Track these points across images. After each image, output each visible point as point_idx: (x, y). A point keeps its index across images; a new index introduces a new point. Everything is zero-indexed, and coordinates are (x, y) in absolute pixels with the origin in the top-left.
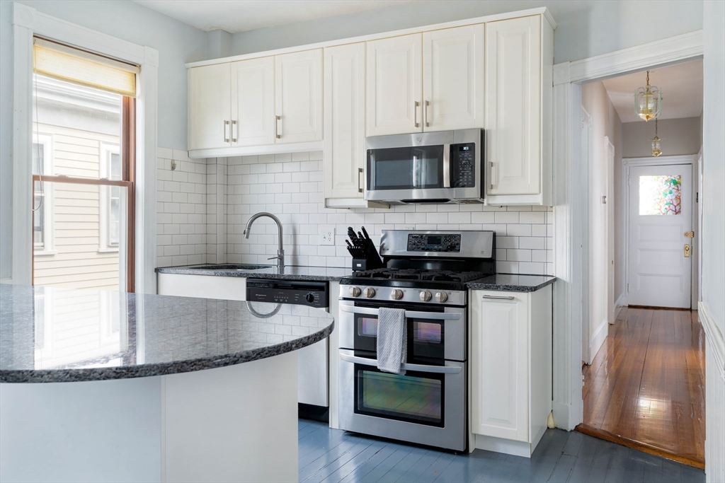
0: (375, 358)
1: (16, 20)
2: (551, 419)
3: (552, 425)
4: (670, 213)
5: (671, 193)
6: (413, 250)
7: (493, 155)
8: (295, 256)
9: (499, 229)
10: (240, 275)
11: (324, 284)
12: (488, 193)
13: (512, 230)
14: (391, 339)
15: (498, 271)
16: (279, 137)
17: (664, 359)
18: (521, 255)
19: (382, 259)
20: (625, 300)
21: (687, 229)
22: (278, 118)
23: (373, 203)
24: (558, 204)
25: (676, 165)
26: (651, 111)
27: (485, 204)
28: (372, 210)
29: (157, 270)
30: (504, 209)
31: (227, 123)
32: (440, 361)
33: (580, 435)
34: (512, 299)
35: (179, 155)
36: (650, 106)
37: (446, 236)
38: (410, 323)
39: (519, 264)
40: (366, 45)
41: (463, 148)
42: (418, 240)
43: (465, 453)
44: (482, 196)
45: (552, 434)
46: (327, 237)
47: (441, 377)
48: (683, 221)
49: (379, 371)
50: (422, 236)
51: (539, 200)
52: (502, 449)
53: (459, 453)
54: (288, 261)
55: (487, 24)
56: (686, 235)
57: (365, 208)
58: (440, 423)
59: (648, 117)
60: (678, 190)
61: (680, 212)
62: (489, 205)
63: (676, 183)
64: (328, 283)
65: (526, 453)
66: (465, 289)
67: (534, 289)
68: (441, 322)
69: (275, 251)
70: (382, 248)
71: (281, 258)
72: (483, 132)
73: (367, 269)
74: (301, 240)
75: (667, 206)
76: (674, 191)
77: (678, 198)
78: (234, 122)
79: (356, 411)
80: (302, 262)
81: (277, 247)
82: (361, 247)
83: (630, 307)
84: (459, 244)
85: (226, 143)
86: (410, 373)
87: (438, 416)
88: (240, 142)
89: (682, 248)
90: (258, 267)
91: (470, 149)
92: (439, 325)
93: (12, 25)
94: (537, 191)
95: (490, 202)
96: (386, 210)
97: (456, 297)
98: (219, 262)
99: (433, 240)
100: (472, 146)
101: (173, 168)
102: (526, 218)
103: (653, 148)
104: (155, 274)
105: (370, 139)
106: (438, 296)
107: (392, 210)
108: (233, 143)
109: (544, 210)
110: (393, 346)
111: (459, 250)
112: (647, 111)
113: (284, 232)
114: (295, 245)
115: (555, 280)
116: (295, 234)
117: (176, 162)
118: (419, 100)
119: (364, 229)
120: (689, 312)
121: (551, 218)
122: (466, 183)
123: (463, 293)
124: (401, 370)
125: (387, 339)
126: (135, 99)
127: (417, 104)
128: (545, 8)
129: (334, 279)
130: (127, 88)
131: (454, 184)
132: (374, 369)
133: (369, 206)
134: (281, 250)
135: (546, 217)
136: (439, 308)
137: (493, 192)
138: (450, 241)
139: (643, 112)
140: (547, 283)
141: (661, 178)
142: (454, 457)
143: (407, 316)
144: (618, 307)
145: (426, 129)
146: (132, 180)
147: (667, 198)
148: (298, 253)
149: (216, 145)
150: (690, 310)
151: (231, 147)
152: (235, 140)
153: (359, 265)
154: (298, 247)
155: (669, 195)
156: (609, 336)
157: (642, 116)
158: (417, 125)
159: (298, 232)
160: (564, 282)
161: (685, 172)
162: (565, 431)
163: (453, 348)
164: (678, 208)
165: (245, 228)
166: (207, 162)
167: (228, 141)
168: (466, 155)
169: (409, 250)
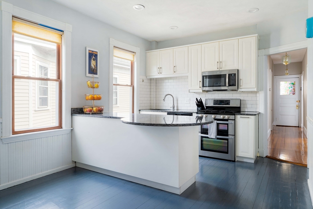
0: (208, 134)
1: (110, 43)
2: (258, 154)
3: (258, 156)
4: (291, 94)
5: (291, 87)
6: (215, 104)
7: (241, 76)
8: (177, 107)
9: (242, 98)
10: (165, 112)
11: (191, 114)
13: (245, 98)
14: (213, 129)
15: (241, 111)
16: (175, 72)
17: (291, 140)
18: (248, 106)
19: (205, 107)
20: (275, 124)
21: (297, 100)
22: (174, 67)
23: (204, 91)
24: (260, 91)
25: (293, 78)
26: (287, 62)
27: (239, 91)
28: (203, 93)
29: (140, 110)
30: (243, 92)
31: (159, 68)
32: (227, 135)
33: (267, 158)
34: (249, 118)
35: (144, 78)
36: (287, 60)
37: (225, 100)
38: (218, 124)
39: (247, 109)
40: (201, 46)
41: (232, 75)
42: (216, 102)
43: (234, 161)
44: (238, 89)
45: (258, 158)
46: (187, 101)
47: (227, 139)
48: (296, 97)
49: (209, 138)
50: (218, 100)
51: (255, 90)
52: (245, 160)
53: (233, 161)
54: (175, 108)
55: (239, 39)
56: (297, 101)
57: (201, 92)
58: (227, 153)
59: (286, 64)
60: (294, 86)
61: (295, 94)
62: (240, 91)
63: (293, 84)
64: (192, 113)
65: (253, 161)
66: (235, 115)
67: (255, 115)
68: (227, 124)
69: (172, 105)
70: (206, 104)
71: (174, 107)
72: (238, 70)
73: (202, 110)
74: (179, 102)
75: (290, 92)
76: (292, 87)
77: (294, 89)
78: (161, 68)
79: (201, 150)
80: (179, 108)
81: (173, 104)
82: (200, 104)
83: (277, 126)
84: (230, 103)
86: (218, 139)
87: (227, 151)
88: (163, 74)
89: (296, 106)
90: (167, 110)
92: (227, 125)
93: (109, 44)
94: (255, 87)
95: (240, 90)
96: (206, 93)
97: (232, 117)
98: (154, 109)
99: (221, 102)
100: (235, 74)
101: (143, 81)
102: (250, 95)
103: (286, 72)
105: (203, 72)
106: (226, 117)
107: (208, 93)
108: (160, 74)
109: (255, 93)
110: (213, 131)
111: (230, 105)
112: (286, 62)
113: (174, 100)
114: (177, 103)
115: (260, 113)
116: (177, 100)
118: (218, 61)
119: (201, 99)
120: (298, 128)
121: (258, 95)
122: (233, 85)
123: (234, 116)
124: (216, 138)
125: (212, 129)
126: (134, 62)
127: (218, 62)
128: (257, 34)
129: (194, 112)
130: (132, 59)
131: (229, 85)
132: (208, 138)
133: (203, 92)
134: (174, 105)
135: (256, 95)
136: (227, 120)
137: (241, 87)
138: (227, 102)
139: (285, 62)
140: (257, 114)
141: (288, 82)
142: (231, 162)
143: (217, 122)
144: (273, 126)
145: (220, 70)
146: (133, 85)
147: (290, 89)
149: (155, 74)
150: (299, 127)
152: (161, 73)
153: (199, 109)
155: (291, 88)
156: (271, 134)
157: (284, 63)
158: (218, 68)
159: (178, 100)
160: (262, 114)
161: (297, 81)
162: (263, 157)
163: (231, 132)
164: (294, 92)
165: (163, 98)
166: (151, 79)
167: (159, 73)
168: (233, 77)
169: (214, 104)
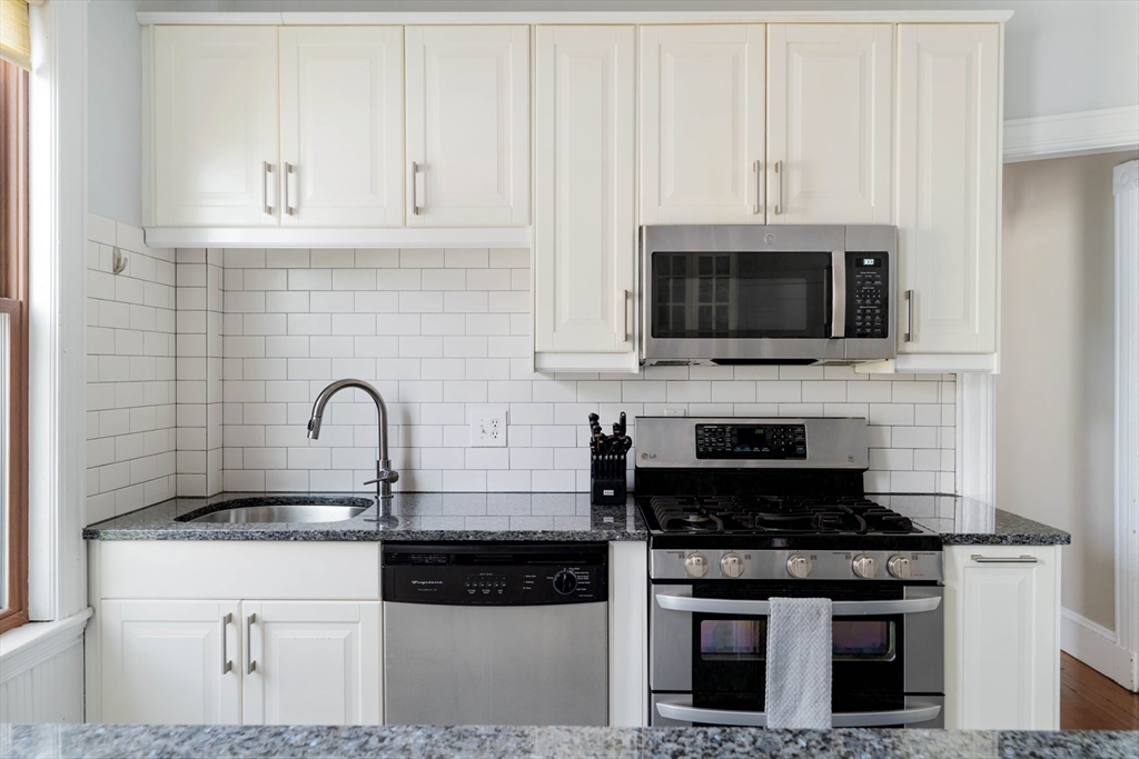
0: (762, 709)
6: (709, 456)
10: (367, 538)
11: (599, 549)
12: (900, 349)
13: (876, 414)
16: (418, 211)
18: (895, 459)
22: (417, 168)
29: (90, 534)
31: (268, 168)
34: (1026, 559)
35: (129, 239)
37: (773, 428)
39: (891, 476)
41: (862, 260)
42: (714, 438)
46: (488, 430)
50: (723, 426)
51: (992, 364)
55: (900, 28)
64: (606, 543)
74: (422, 436)
78: (290, 169)
80: (423, 483)
84: (802, 443)
85: (266, 215)
90: (323, 500)
91: (878, 263)
94: (991, 346)
95: (898, 367)
98: (211, 491)
99: (749, 437)
100: (881, 258)
101: (117, 269)
104: (83, 543)
111: (804, 455)
113: (389, 422)
114: (408, 447)
116: (408, 425)
117: (124, 255)
118: (760, 160)
121: (948, 392)
122: (868, 330)
125: (793, 666)
126: (26, 75)
128: (1012, 12)
131: (853, 331)
134: (386, 461)
136: (893, 589)
137: (910, 347)
138: (784, 437)
145: (772, 219)
148: (416, 465)
149: (232, 219)
151: (279, 226)
152: (290, 211)
153: (608, 492)
154: (416, 452)
158: (756, 210)
159: (415, 420)
166: (179, 258)
167: (269, 210)
168: (869, 274)
169: (700, 455)
